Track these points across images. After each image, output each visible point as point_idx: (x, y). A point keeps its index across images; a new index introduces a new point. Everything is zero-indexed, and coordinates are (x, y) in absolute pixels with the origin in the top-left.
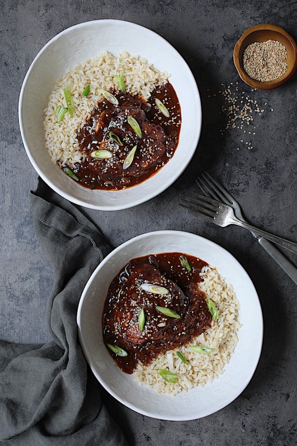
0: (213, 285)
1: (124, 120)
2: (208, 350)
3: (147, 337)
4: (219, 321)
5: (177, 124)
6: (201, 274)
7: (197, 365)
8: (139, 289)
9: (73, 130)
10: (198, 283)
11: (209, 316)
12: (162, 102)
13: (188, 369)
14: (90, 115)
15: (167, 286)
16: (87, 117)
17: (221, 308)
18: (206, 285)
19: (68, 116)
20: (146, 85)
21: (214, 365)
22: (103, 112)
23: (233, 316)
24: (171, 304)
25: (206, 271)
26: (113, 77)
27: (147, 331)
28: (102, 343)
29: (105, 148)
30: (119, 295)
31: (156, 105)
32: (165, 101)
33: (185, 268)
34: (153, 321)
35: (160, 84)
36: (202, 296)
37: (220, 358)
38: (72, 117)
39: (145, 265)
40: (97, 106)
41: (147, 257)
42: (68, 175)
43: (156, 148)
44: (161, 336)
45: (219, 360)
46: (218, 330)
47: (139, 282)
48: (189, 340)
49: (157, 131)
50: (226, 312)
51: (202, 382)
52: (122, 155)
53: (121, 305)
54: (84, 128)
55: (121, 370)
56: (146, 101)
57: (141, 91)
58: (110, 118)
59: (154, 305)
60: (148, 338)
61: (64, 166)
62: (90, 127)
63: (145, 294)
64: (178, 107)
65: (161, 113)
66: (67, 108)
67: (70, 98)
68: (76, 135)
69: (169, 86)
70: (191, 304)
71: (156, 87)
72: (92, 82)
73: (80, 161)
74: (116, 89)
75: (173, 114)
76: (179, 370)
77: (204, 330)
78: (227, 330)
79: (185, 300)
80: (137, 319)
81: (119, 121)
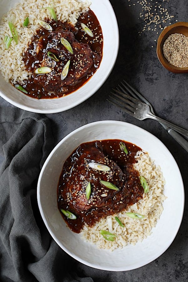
0: (145, 166)
1: (58, 42)
2: (140, 217)
3: (92, 204)
4: (149, 194)
5: (100, 41)
6: (136, 157)
7: (131, 228)
8: (87, 167)
9: (19, 54)
10: (133, 164)
11: (142, 189)
12: (87, 26)
13: (123, 231)
14: (31, 41)
15: (109, 165)
16: (29, 43)
17: (151, 183)
18: (140, 165)
19: (14, 43)
20: (72, 13)
21: (144, 228)
22: (41, 37)
23: (160, 190)
24: (111, 179)
25: (140, 154)
26: (46, 10)
27: (92, 200)
28: (57, 208)
29: (45, 65)
30: (71, 171)
31: (82, 28)
32: (89, 25)
33: (124, 152)
34: (97, 192)
35: (83, 11)
36: (136, 174)
37: (149, 223)
38: (17, 44)
39: (92, 148)
40: (36, 33)
41: (94, 142)
42: (19, 90)
43: (85, 61)
44: (103, 204)
45: (148, 224)
46: (148, 201)
47: (87, 161)
48: (125, 208)
49: (85, 47)
50: (155, 187)
51: (134, 241)
52: (59, 69)
53: (72, 179)
54: (28, 51)
55: (71, 230)
56: (74, 25)
57: (70, 18)
58: (47, 41)
59: (98, 179)
60: (94, 205)
61: (15, 83)
62: (32, 50)
63: (92, 171)
64: (100, 28)
65: (87, 34)
66: (12, 38)
67: (14, 29)
68: (22, 58)
69: (91, 12)
70: (128, 179)
71: (80, 14)
72: (30, 15)
73: (27, 78)
74: (49, 18)
75: (96, 34)
76: (117, 231)
77: (137, 201)
78: (155, 201)
79: (123, 176)
80: (85, 190)
81: (54, 43)
